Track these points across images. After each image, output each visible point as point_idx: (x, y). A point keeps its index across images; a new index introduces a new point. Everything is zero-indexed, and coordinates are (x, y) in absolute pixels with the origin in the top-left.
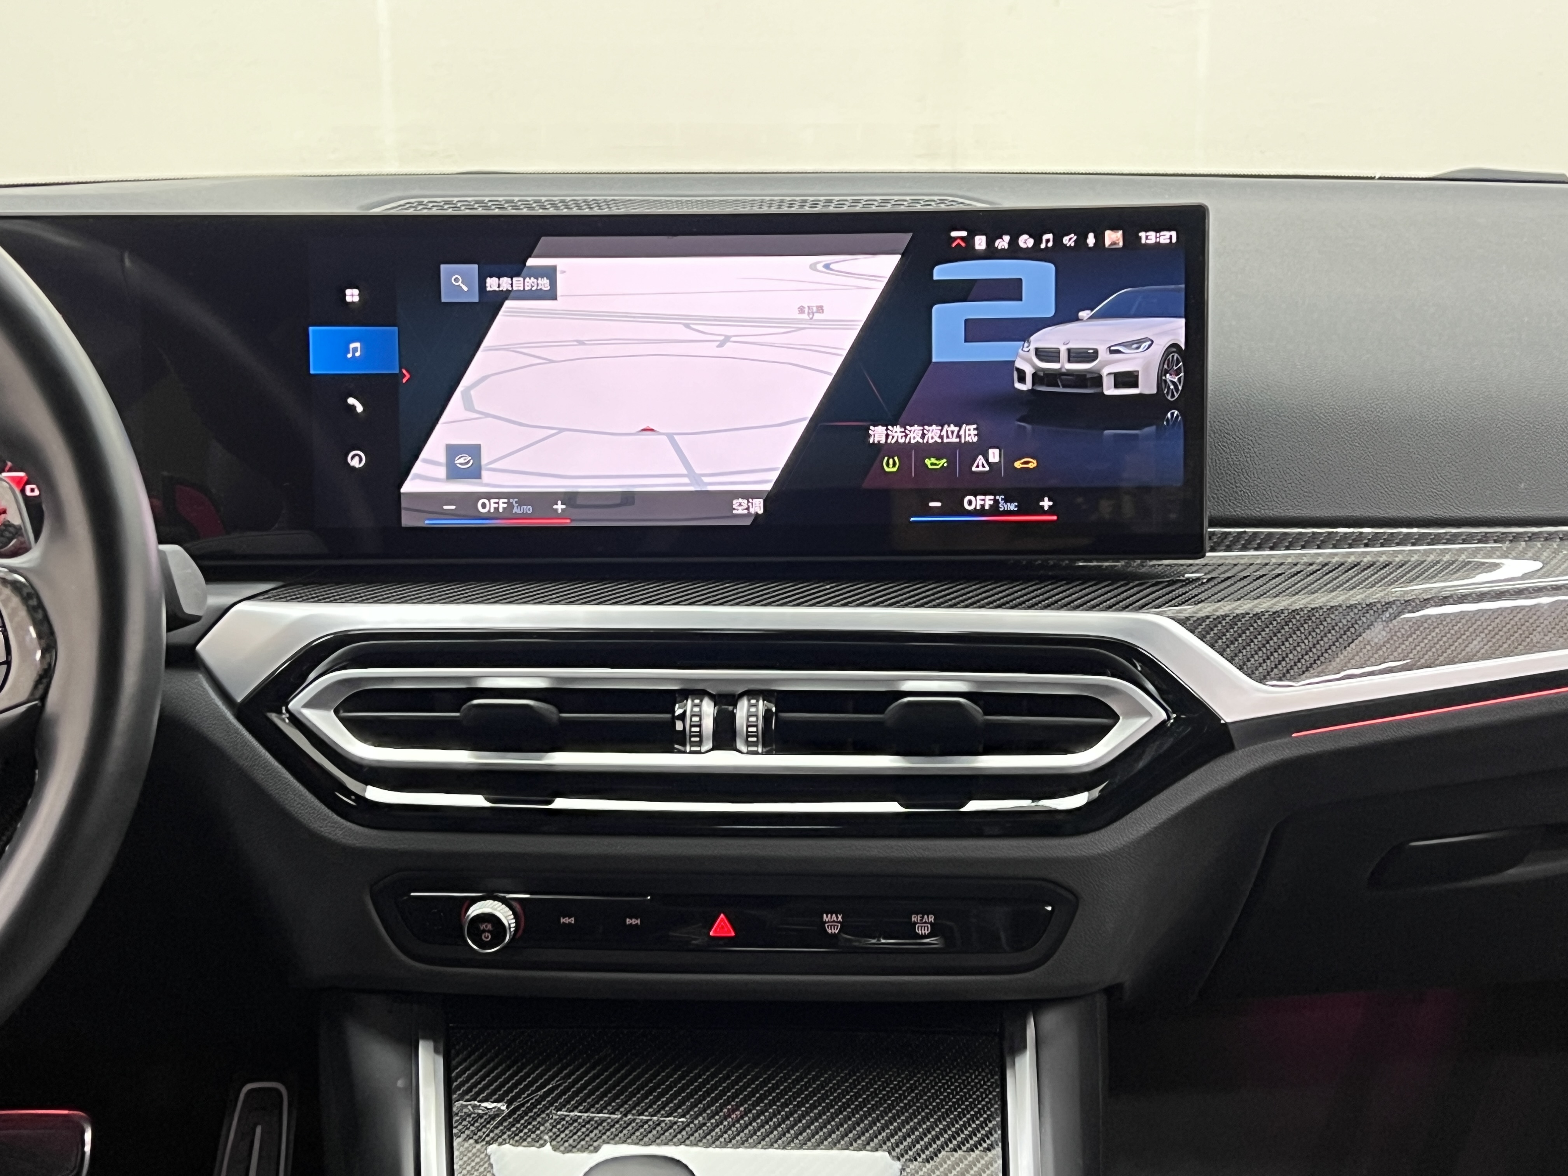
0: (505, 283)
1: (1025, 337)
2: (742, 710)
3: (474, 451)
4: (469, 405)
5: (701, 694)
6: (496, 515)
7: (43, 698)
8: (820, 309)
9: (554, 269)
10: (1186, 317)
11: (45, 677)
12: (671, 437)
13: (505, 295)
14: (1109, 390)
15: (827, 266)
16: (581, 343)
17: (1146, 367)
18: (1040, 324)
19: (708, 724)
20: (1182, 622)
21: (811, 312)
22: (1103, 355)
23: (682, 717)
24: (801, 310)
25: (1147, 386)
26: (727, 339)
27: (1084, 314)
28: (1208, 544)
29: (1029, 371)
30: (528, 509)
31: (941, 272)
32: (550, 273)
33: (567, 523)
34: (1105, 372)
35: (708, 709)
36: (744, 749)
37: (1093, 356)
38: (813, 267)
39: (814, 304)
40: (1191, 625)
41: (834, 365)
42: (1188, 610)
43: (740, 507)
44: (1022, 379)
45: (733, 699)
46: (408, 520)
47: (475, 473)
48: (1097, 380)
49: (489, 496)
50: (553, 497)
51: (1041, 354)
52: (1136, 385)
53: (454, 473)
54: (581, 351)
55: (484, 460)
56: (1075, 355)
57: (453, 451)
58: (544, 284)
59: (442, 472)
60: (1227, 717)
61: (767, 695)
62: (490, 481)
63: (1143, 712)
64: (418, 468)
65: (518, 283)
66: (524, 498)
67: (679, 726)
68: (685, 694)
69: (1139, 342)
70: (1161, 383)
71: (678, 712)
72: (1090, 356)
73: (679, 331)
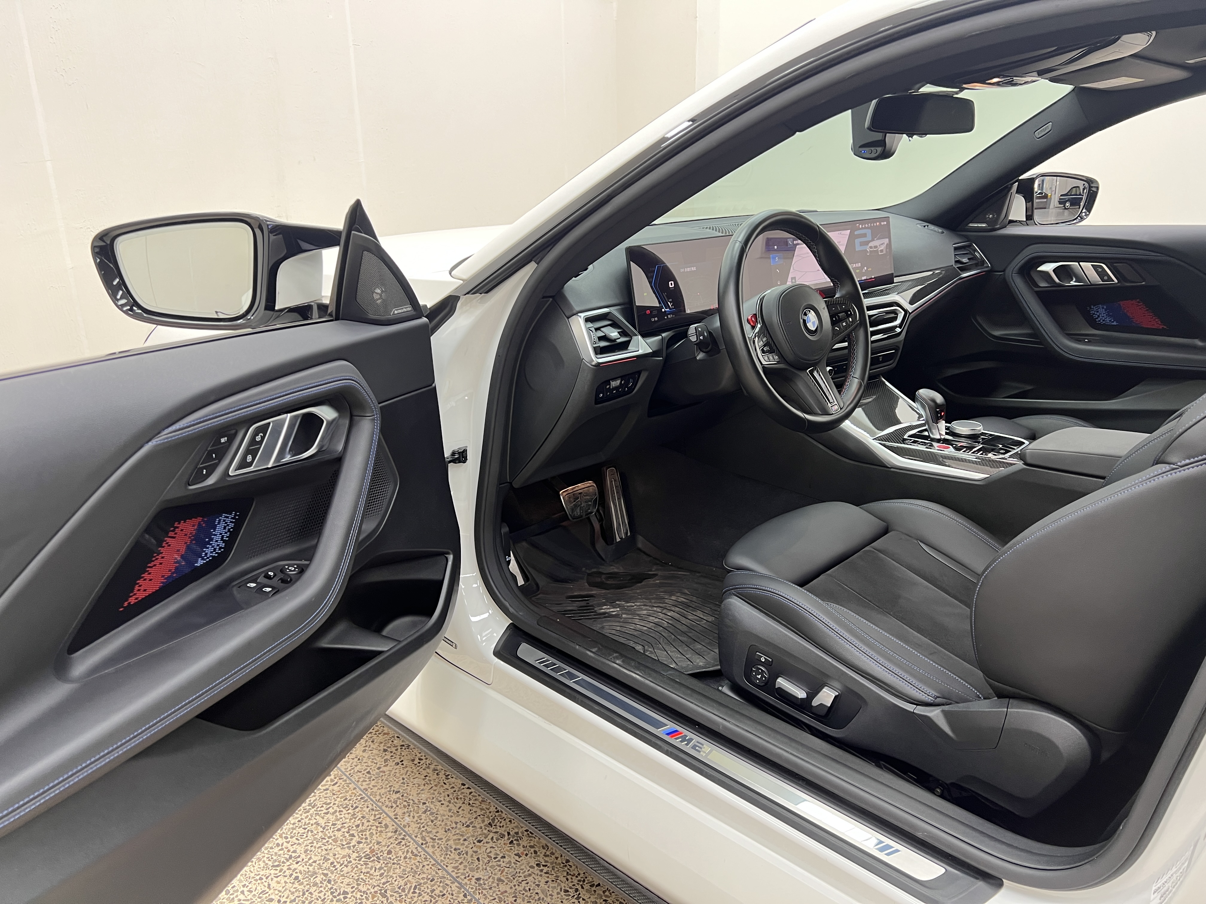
1: (868, 245)
7: (860, 319)
11: (859, 315)
14: (879, 254)
15: (840, 233)
17: (884, 248)
18: (870, 242)
20: (896, 296)
22: (878, 247)
25: (884, 252)
27: (875, 239)
29: (869, 251)
31: (856, 233)
34: (879, 250)
40: (898, 296)
48: (878, 252)
51: (871, 247)
55: (797, 279)
60: (909, 312)
63: (901, 312)
69: (883, 244)
70: (886, 251)
72: (876, 247)
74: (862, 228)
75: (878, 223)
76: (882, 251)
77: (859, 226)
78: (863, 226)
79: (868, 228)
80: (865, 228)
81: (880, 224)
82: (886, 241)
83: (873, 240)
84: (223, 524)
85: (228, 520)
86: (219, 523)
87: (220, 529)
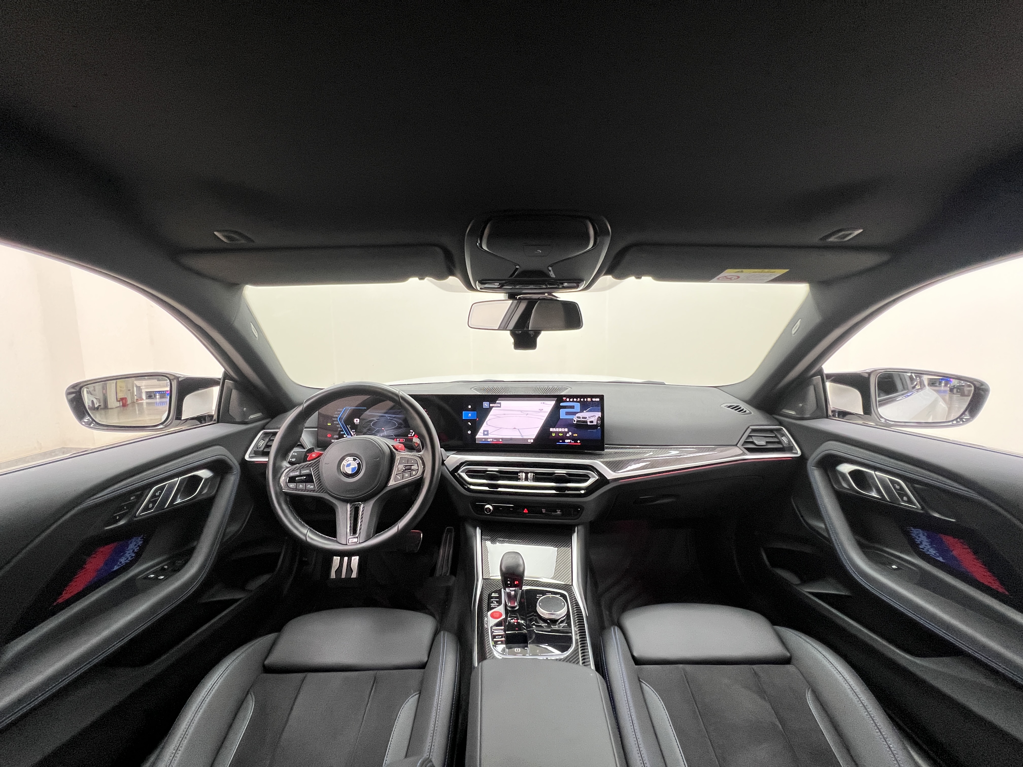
0: (493, 405)
1: (575, 415)
2: (529, 475)
3: (487, 431)
4: (487, 424)
5: (523, 472)
6: (491, 441)
7: (423, 475)
8: (542, 410)
9: (501, 403)
10: (601, 412)
11: (423, 472)
12: (518, 429)
13: (493, 407)
14: (589, 424)
15: (544, 403)
16: (504, 414)
17: (595, 419)
18: (578, 413)
19: (524, 477)
20: (601, 462)
21: (541, 410)
22: (588, 418)
23: (520, 476)
24: (539, 410)
25: (595, 423)
26: (527, 414)
27: (584, 411)
28: (605, 448)
29: (576, 420)
30: (496, 441)
31: (561, 404)
32: (500, 403)
33: (502, 443)
34: (588, 421)
35: (524, 474)
36: (529, 481)
37: (586, 418)
38: (541, 403)
39: (541, 409)
40: (603, 462)
41: (545, 418)
42: (602, 460)
43: (529, 441)
44: (575, 421)
45: (528, 473)
46: (477, 442)
47: (487, 434)
48: (587, 422)
49: (490, 438)
50: (500, 439)
51: (578, 418)
52: (593, 423)
53: (484, 435)
54: (504, 416)
55: (489, 433)
56: (583, 418)
57: (484, 431)
58: (499, 405)
59: (482, 434)
60: (608, 478)
61: (533, 472)
62: (490, 436)
63: (594, 477)
64: (479, 434)
65: (495, 405)
66: (495, 439)
67: (519, 477)
68: (520, 472)
69: (594, 416)
70: (597, 422)
71: (519, 475)
73: (520, 413)
74: (570, 401)
75: (589, 399)
76: (592, 422)
77: (566, 399)
78: (571, 400)
79: (576, 402)
80: (573, 401)
81: (592, 400)
82: (599, 414)
83: (582, 411)
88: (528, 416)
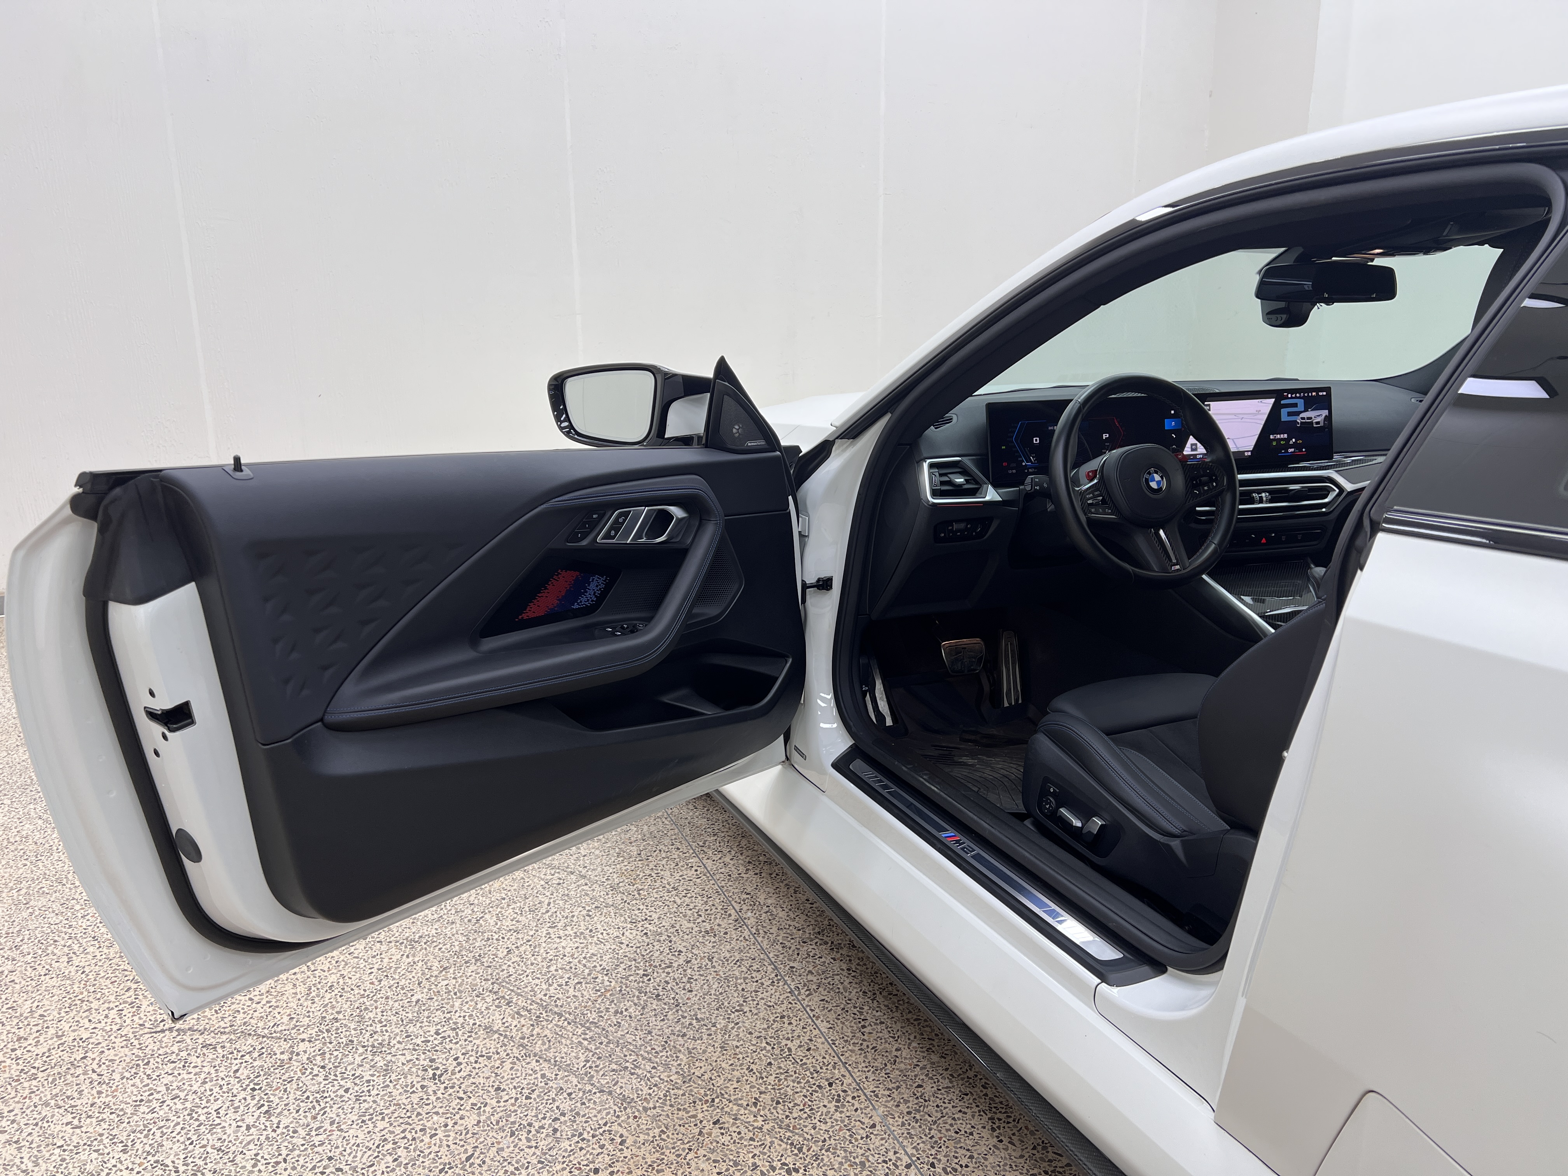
1: (1298, 415)
2: (1263, 495)
5: (1255, 492)
8: (1260, 411)
10: (1327, 409)
14: (1314, 425)
15: (1261, 402)
17: (1321, 420)
18: (1302, 412)
19: (1258, 498)
20: (1335, 472)
22: (1313, 418)
23: (1253, 497)
24: (1257, 411)
26: (1242, 418)
27: (1309, 410)
28: (1335, 455)
29: (1300, 422)
31: (1283, 402)
32: (1209, 405)
34: (1314, 422)
35: (1257, 495)
36: (1264, 503)
38: (1257, 402)
40: (1338, 472)
41: (1263, 422)
42: (1338, 469)
43: (1246, 454)
44: (1298, 424)
45: (1261, 493)
51: (1302, 418)
52: (1318, 424)
59: (1190, 450)
60: (1347, 491)
61: (1266, 491)
63: (1334, 490)
64: (1186, 449)
68: (1252, 492)
69: (1320, 415)
70: (1324, 423)
72: (1310, 418)
73: (1233, 417)
74: (1292, 398)
75: (1314, 394)
77: (1287, 395)
79: (1299, 397)
80: (1296, 397)
81: (1317, 394)
82: (1325, 413)
83: (1306, 410)
84: (595, 583)
85: (600, 581)
86: (593, 581)
87: (593, 586)
88: (1243, 420)
